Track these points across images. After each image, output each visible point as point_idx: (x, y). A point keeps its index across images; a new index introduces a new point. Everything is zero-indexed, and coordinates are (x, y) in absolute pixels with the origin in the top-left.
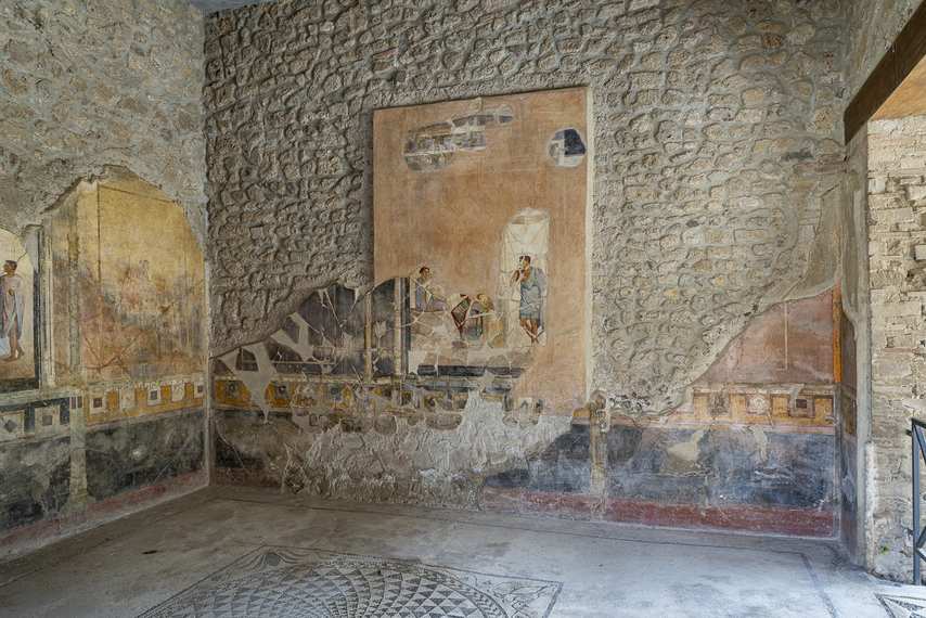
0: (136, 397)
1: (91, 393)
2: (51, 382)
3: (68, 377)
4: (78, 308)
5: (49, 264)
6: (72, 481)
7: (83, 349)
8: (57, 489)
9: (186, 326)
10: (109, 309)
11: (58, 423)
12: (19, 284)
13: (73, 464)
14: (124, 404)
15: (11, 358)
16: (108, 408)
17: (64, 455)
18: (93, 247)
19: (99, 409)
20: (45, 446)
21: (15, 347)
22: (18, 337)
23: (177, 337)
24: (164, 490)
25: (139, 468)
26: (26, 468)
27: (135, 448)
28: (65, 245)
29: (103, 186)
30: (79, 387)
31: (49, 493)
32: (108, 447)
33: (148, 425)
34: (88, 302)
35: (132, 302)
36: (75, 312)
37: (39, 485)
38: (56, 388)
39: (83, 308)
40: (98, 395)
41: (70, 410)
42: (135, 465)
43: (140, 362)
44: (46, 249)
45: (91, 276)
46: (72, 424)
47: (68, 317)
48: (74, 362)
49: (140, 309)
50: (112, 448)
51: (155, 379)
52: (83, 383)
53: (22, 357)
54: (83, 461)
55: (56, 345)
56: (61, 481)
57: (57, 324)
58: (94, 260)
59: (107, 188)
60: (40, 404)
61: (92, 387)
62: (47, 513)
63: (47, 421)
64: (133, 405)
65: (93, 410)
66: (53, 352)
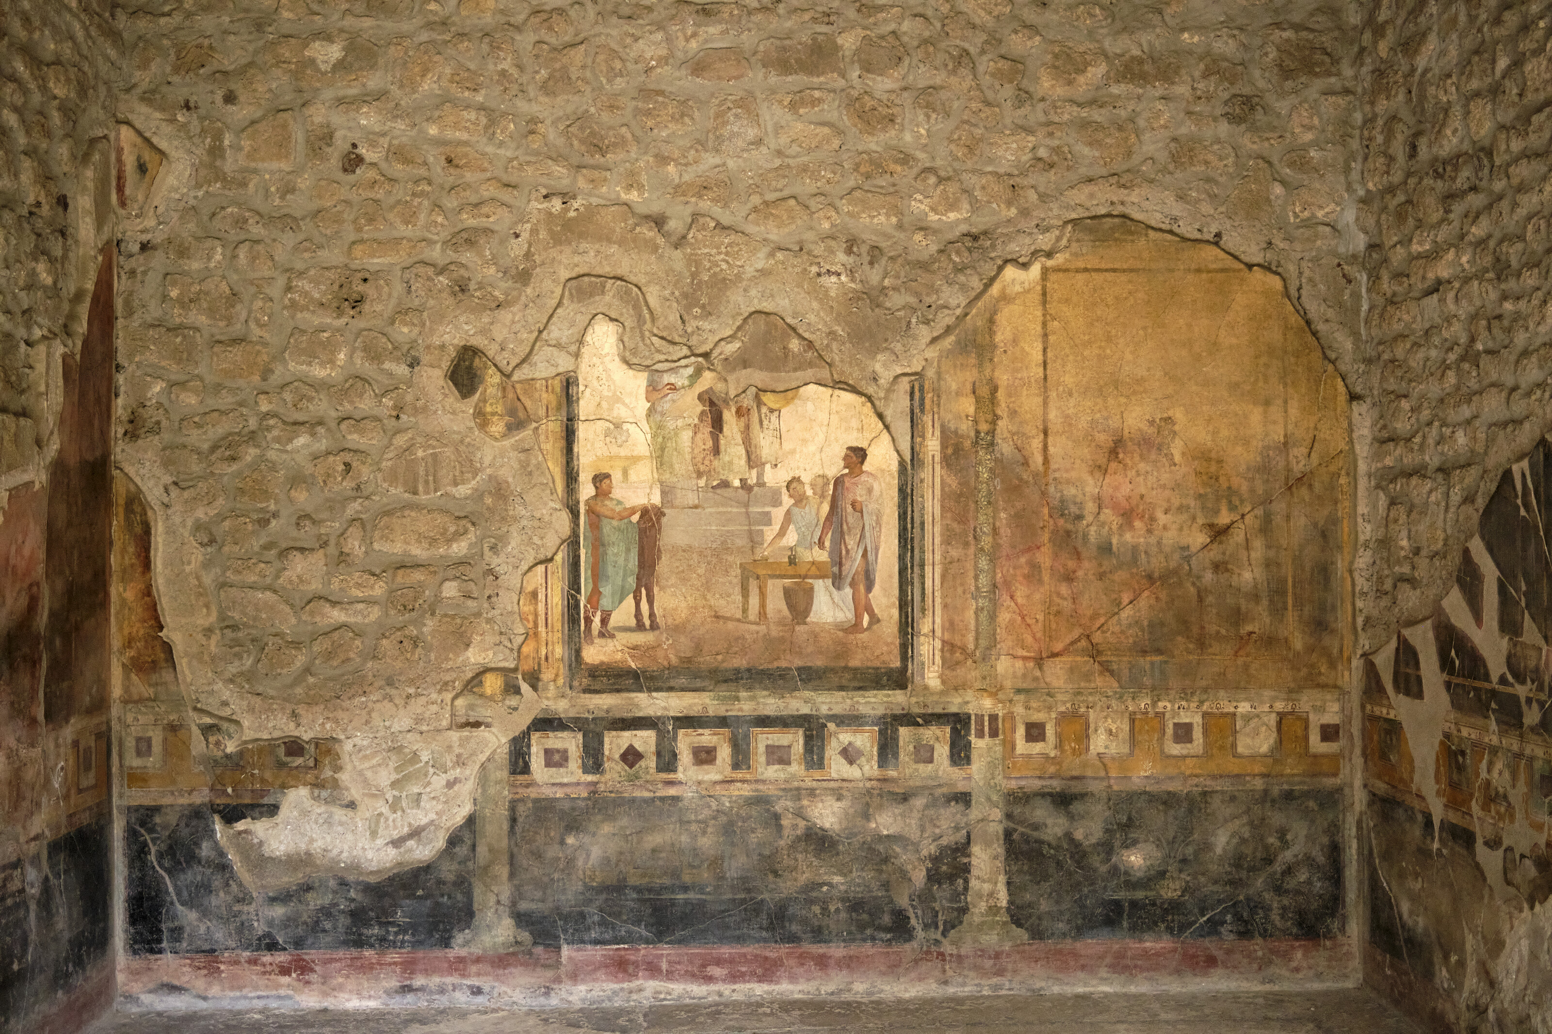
0: (1132, 730)
1: (1019, 710)
2: (932, 678)
3: (970, 673)
4: (995, 531)
5: (932, 445)
6: (973, 883)
7: (1004, 617)
8: (942, 893)
9: (1288, 571)
10: (1068, 533)
11: (946, 762)
12: (870, 491)
13: (976, 849)
14: (1099, 743)
15: (856, 627)
16: (1059, 746)
17: (957, 828)
18: (1030, 402)
19: (1037, 748)
20: (919, 802)
21: (862, 607)
22: (869, 588)
23: (1255, 597)
24: (1211, 962)
25: (1140, 895)
26: (880, 838)
27: (1130, 844)
28: (968, 405)
29: (1058, 270)
30: (993, 695)
31: (925, 898)
32: (1059, 831)
33: (1168, 800)
34: (1020, 519)
35: (1128, 515)
36: (986, 541)
37: (904, 876)
38: (942, 693)
39: (1005, 532)
40: (1038, 717)
41: (972, 738)
42: (1131, 884)
43: (1144, 652)
44: (927, 419)
45: (1026, 463)
46: (977, 768)
47: (972, 550)
48: (983, 643)
49: (1150, 531)
50: (1068, 836)
51: (1186, 694)
52: (1001, 688)
53: (875, 627)
54: (999, 849)
55: (945, 606)
56: (951, 878)
57: (948, 563)
58: (1032, 428)
59: (1067, 270)
60: (908, 719)
61: (1022, 697)
62: (920, 933)
63: (924, 754)
64: (1126, 750)
65: (1021, 746)
66: (938, 620)
